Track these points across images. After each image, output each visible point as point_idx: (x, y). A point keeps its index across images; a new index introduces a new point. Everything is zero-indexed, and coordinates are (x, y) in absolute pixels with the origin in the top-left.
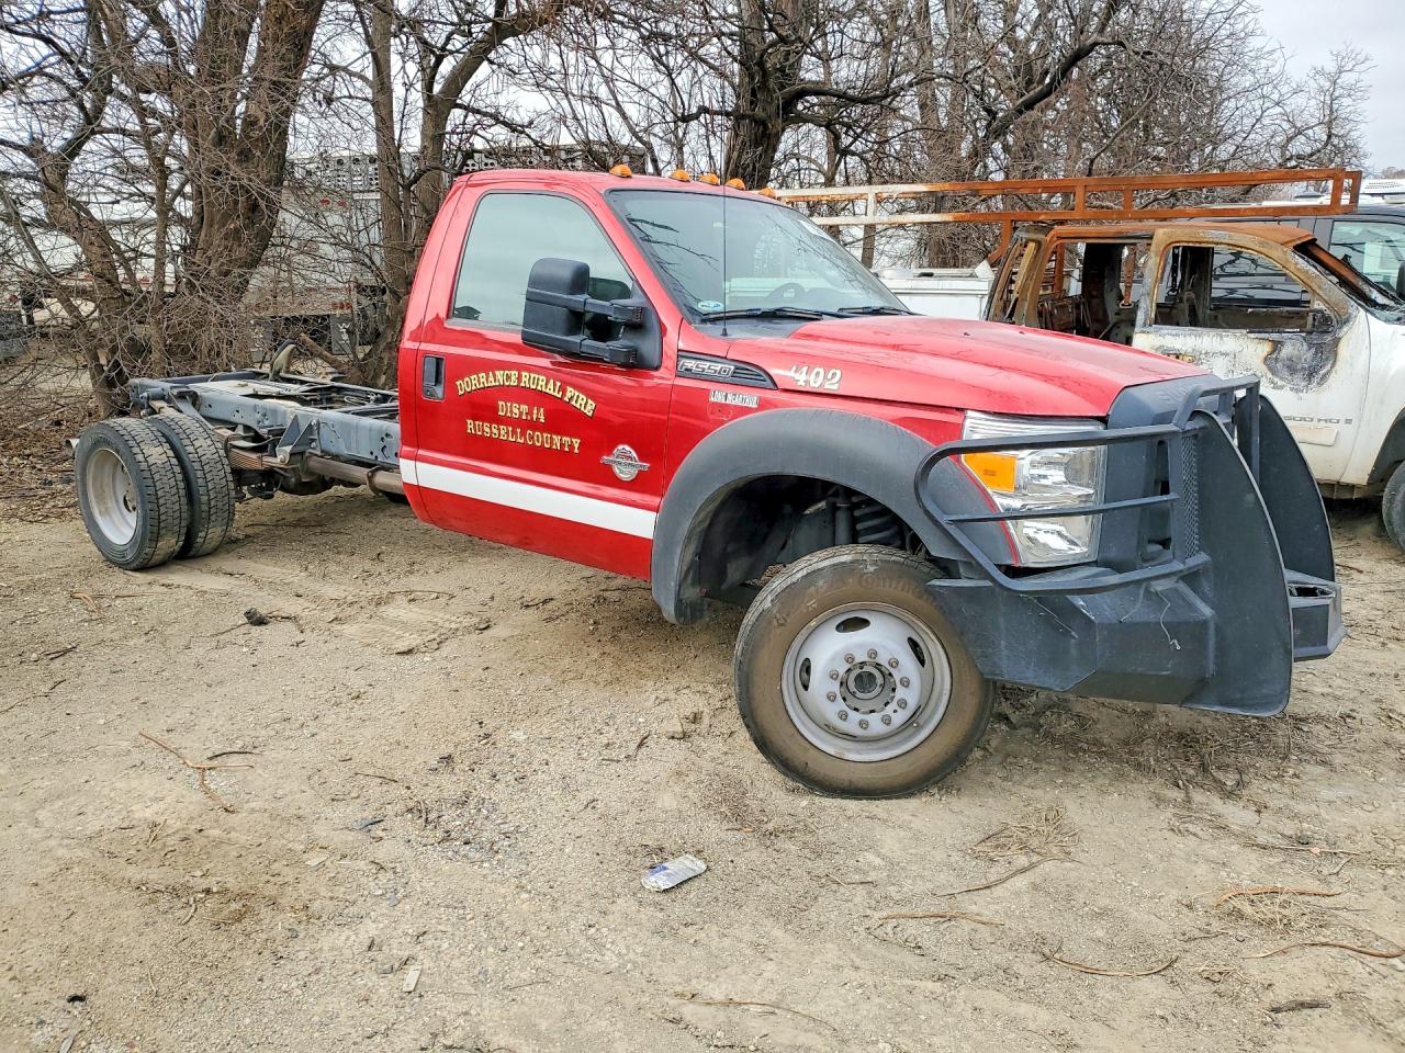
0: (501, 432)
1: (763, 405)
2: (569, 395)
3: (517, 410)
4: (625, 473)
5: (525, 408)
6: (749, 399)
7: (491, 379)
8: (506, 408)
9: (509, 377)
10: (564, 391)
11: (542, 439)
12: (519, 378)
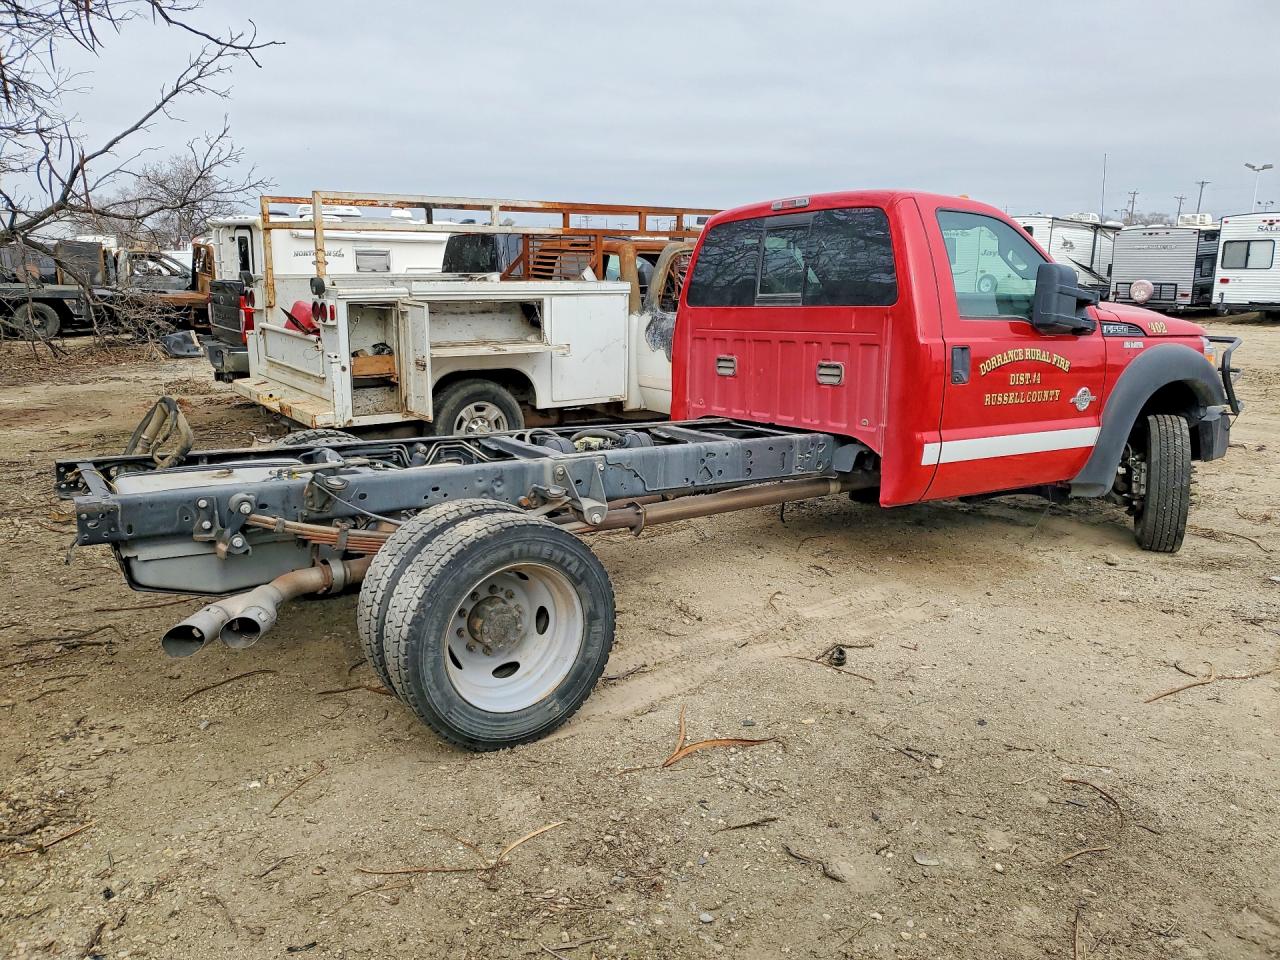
0: (1010, 398)
1: (1146, 346)
2: (1055, 359)
3: (1022, 378)
4: (1083, 406)
5: (1028, 375)
6: (1138, 344)
7: (1005, 358)
8: (1016, 378)
9: (1017, 354)
10: (1051, 357)
11: (1037, 396)
12: (1024, 354)
